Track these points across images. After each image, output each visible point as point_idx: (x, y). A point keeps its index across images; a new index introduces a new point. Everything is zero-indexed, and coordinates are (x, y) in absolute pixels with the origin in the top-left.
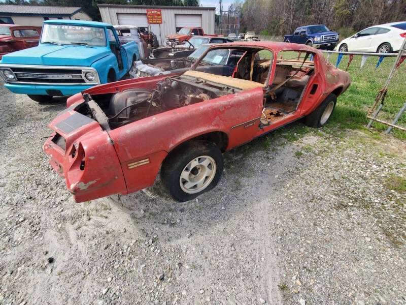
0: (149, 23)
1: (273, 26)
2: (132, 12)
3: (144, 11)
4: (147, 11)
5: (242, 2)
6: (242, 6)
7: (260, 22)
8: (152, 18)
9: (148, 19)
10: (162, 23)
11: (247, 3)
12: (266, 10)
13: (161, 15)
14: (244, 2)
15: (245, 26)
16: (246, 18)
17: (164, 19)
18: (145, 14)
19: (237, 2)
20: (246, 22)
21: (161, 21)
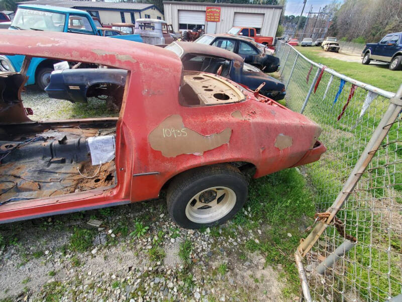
0: (207, 20)
1: (373, 32)
2: (192, 9)
3: (204, 8)
4: (207, 9)
5: (340, 3)
6: (339, 8)
7: (357, 26)
8: (210, 16)
9: (207, 16)
10: (219, 21)
11: (346, 4)
12: (370, 13)
13: (219, 13)
14: (343, 3)
15: (336, 31)
16: (339, 21)
17: (222, 17)
18: (205, 11)
19: (334, 3)
20: (338, 27)
21: (219, 19)
